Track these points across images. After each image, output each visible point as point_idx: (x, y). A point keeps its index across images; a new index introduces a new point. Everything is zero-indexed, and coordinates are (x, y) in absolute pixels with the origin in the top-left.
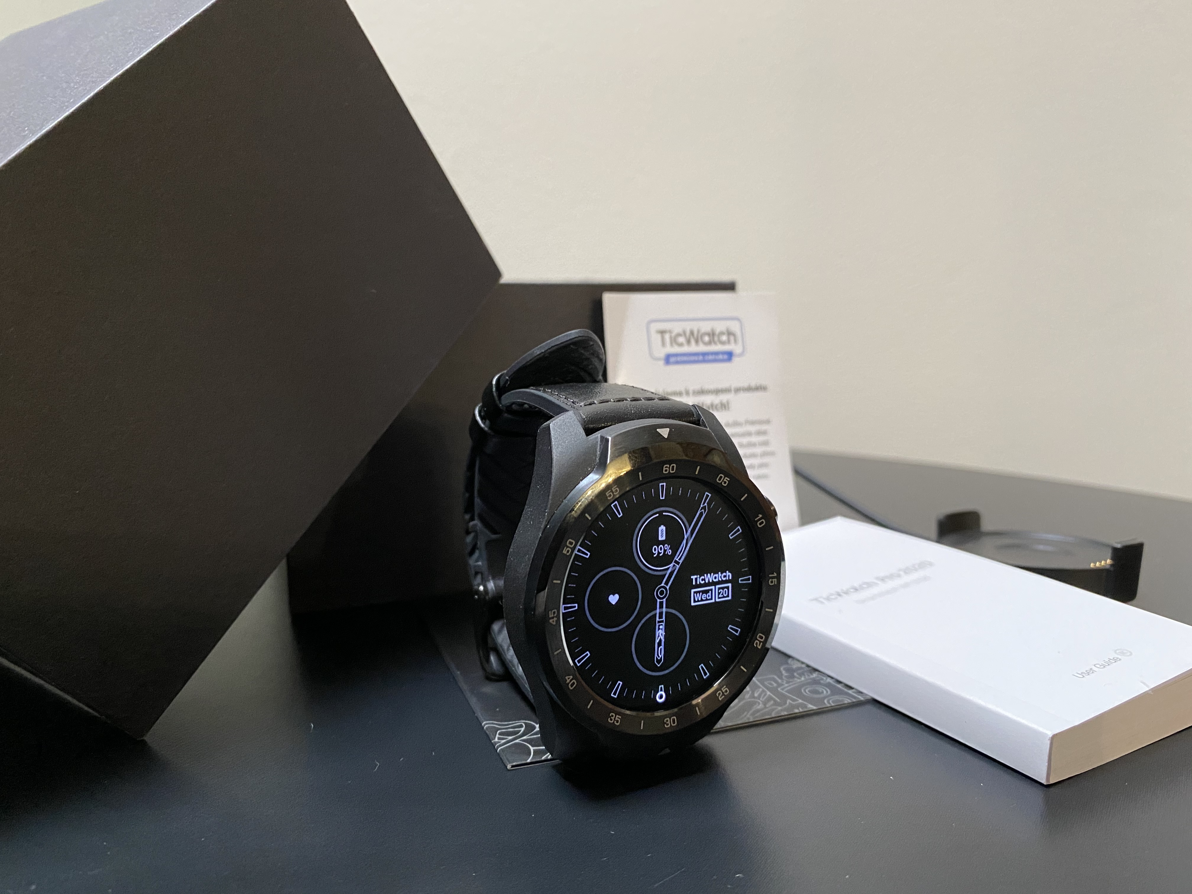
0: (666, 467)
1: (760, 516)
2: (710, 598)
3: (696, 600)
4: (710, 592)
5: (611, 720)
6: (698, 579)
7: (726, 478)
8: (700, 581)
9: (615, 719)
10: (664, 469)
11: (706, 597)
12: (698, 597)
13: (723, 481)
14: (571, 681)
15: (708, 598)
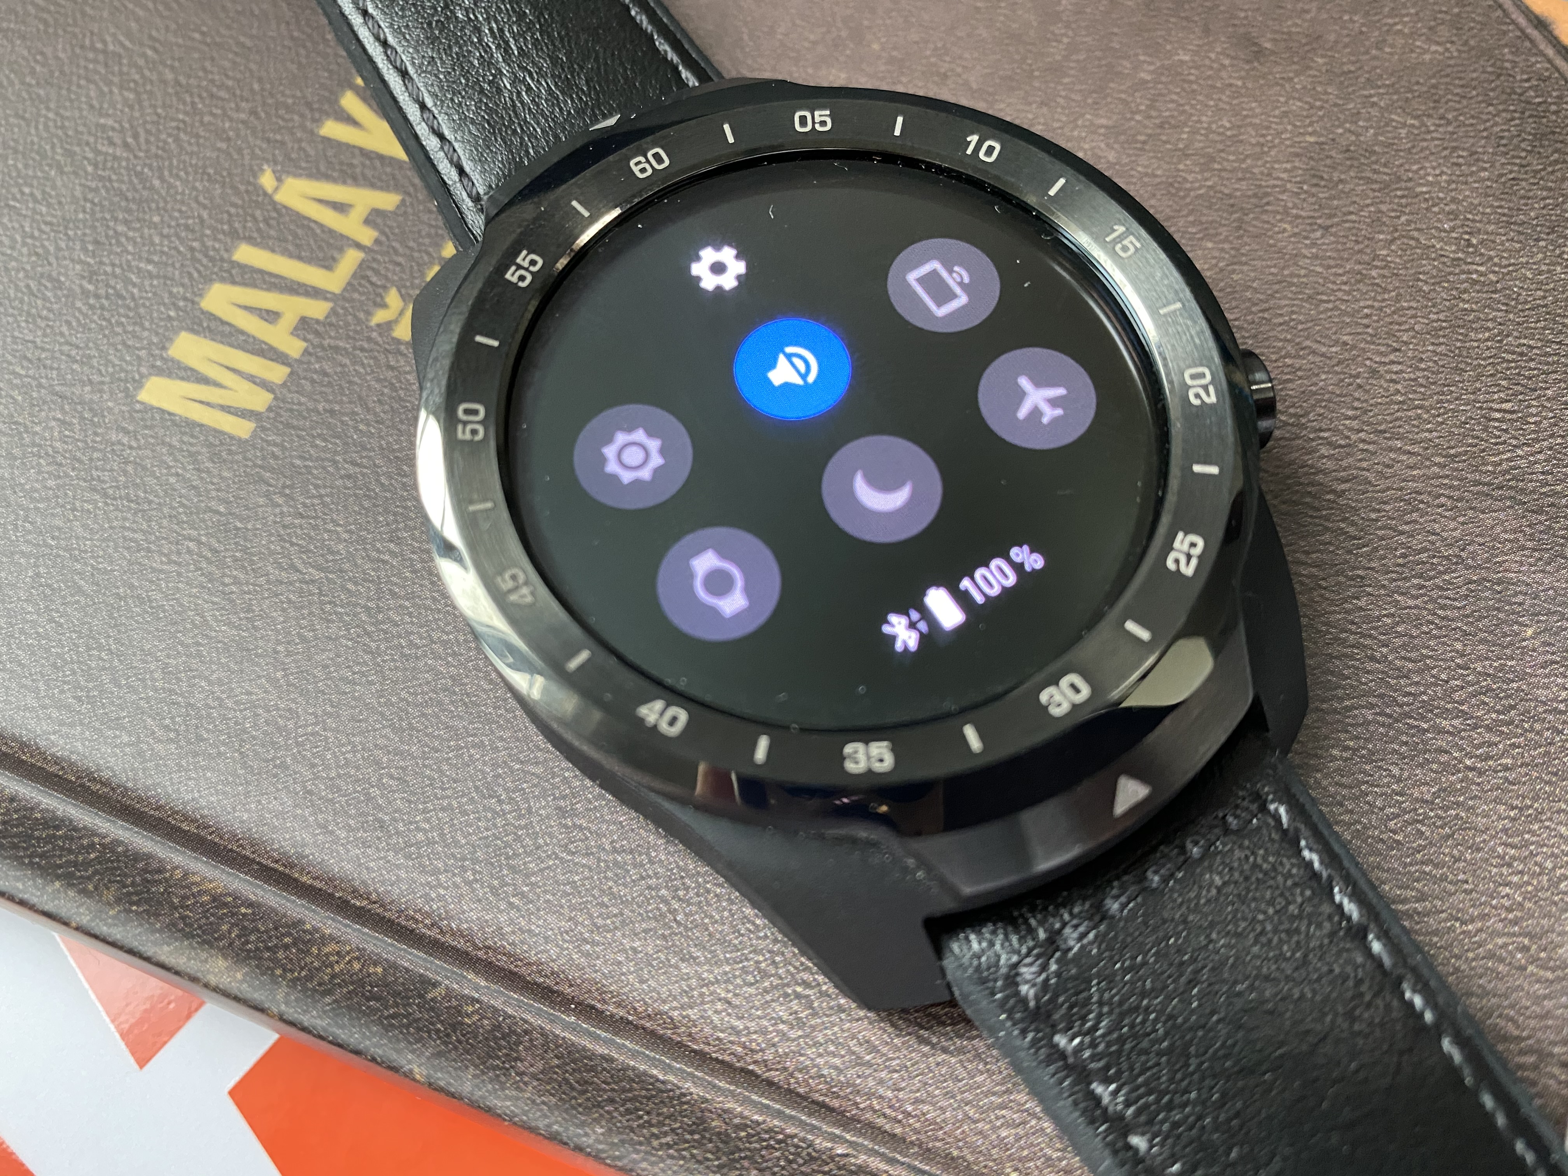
0: (637, 164)
1: (974, 139)
5: (857, 765)
7: (817, 113)
9: (867, 755)
10: (636, 170)
13: (814, 123)
14: (662, 714)
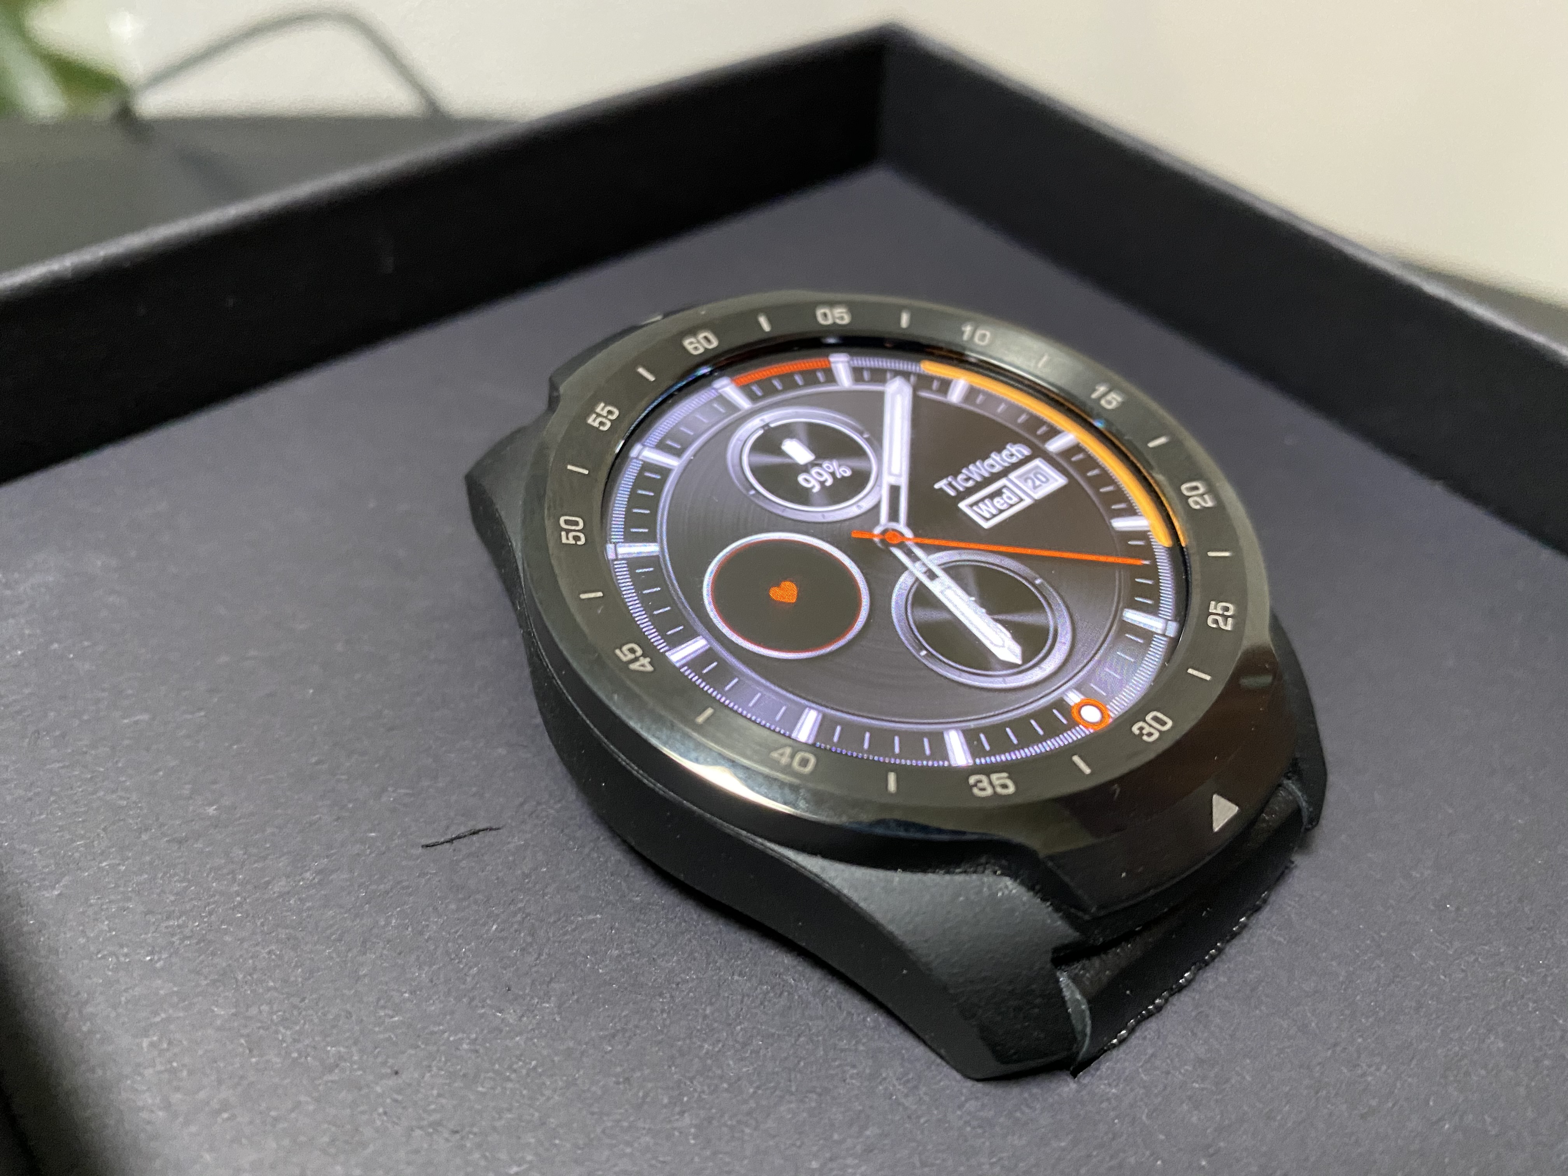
0: (690, 344)
1: (968, 329)
2: (1015, 499)
3: (988, 516)
4: (1004, 490)
5: (983, 789)
6: (954, 483)
7: (835, 311)
8: (961, 483)
9: (991, 783)
10: (690, 348)
11: (1006, 502)
12: (987, 509)
13: (834, 317)
14: (792, 756)
15: (1011, 502)
